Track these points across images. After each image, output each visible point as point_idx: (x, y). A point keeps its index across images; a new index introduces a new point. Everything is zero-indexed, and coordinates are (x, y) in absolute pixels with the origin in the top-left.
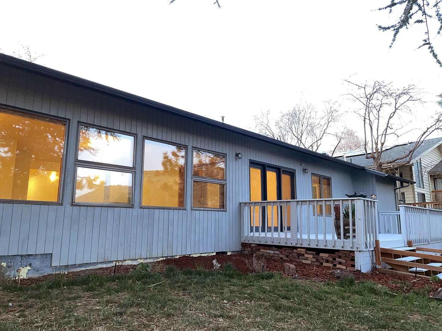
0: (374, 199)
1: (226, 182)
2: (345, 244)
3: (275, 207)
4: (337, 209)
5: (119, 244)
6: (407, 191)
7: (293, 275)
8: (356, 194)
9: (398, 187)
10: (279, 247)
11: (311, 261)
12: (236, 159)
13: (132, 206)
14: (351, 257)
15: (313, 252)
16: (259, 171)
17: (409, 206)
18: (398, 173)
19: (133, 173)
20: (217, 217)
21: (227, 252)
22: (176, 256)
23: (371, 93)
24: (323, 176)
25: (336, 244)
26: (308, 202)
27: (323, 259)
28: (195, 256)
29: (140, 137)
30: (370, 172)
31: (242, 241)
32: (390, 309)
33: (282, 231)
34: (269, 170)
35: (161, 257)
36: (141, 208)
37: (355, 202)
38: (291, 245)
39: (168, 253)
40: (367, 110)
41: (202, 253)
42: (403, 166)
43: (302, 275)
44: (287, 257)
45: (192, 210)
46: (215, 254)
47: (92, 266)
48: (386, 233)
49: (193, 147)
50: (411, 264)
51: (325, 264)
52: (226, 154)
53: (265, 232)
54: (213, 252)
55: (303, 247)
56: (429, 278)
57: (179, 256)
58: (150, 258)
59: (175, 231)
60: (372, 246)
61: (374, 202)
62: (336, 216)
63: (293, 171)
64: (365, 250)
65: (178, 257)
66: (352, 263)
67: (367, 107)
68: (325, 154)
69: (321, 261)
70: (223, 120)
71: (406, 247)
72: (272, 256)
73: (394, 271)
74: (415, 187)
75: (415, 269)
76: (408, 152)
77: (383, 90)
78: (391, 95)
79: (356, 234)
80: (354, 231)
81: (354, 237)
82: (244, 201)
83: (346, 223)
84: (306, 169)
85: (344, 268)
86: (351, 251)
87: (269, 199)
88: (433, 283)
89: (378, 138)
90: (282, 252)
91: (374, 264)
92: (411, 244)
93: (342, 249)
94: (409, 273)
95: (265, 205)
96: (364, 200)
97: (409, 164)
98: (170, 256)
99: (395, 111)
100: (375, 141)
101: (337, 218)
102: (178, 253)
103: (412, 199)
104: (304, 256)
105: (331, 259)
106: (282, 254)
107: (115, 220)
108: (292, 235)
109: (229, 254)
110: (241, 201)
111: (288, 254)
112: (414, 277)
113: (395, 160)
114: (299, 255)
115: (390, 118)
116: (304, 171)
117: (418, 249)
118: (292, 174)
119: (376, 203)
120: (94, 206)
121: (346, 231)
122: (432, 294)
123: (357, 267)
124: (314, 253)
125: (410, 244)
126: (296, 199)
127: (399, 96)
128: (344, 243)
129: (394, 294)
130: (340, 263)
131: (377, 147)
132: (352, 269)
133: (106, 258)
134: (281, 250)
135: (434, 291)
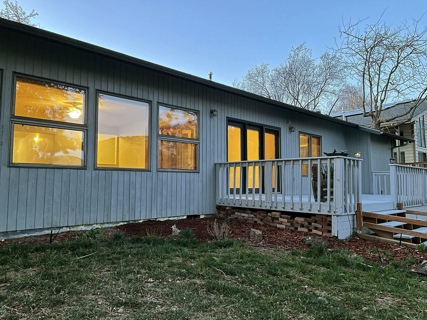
0: (359, 158)
1: (199, 142)
2: (322, 207)
3: (257, 168)
4: (314, 169)
5: (70, 208)
6: (407, 150)
7: (257, 243)
8: (336, 152)
9: (397, 145)
10: (254, 211)
11: (286, 225)
12: (211, 117)
13: (85, 168)
14: (327, 222)
15: (287, 216)
16: (238, 130)
17: (408, 166)
18: (398, 132)
19: (84, 131)
20: (188, 179)
21: (200, 215)
22: (140, 220)
23: (372, 46)
24: (312, 134)
25: (313, 207)
26: (292, 161)
27: (298, 223)
28: (162, 220)
29: (92, 91)
30: (364, 130)
31: (217, 204)
32: (356, 289)
33: (263, 192)
34: (250, 129)
35: (121, 222)
36: (95, 169)
37: (333, 161)
38: (265, 208)
39: (129, 218)
40: (367, 64)
41: (170, 217)
42: (402, 125)
43: (268, 243)
44: (261, 220)
45: (158, 171)
46: (185, 217)
47: (37, 232)
48: (379, 194)
49: (158, 102)
50: (396, 230)
51: (300, 229)
52: (199, 111)
53: (239, 193)
54: (184, 216)
55: (277, 210)
56: (415, 246)
57: (143, 221)
58: (108, 223)
59: (138, 194)
60: (353, 210)
61: (358, 161)
62: (314, 178)
63: (278, 130)
64: (343, 214)
65: (141, 221)
66: (328, 228)
67: (367, 61)
68: (319, 112)
69: (296, 226)
70: (211, 78)
71: (395, 209)
72: (246, 220)
73: (377, 237)
74: (416, 146)
75: (399, 235)
76: (409, 109)
77: (385, 42)
78: (394, 48)
79: (334, 197)
80: (332, 193)
81: (332, 200)
82: (219, 162)
83: (325, 184)
84: (292, 127)
85: (320, 233)
86: (328, 216)
87: (249, 159)
88: (418, 253)
89: (378, 94)
90: (256, 216)
91: (355, 229)
92: (401, 207)
93: (318, 213)
94: (393, 240)
95: (246, 165)
96: (345, 159)
97: (410, 122)
98: (132, 221)
99: (397, 66)
100: (375, 98)
101: (315, 180)
102: (141, 217)
103: (413, 158)
104: (278, 220)
105: (307, 224)
106: (256, 218)
107: (63, 182)
108: (266, 198)
109: (202, 217)
110: (216, 162)
111: (262, 217)
112: (398, 244)
113: (395, 118)
114: (274, 219)
115: (392, 73)
116: (291, 129)
117: (409, 212)
118: (277, 133)
119: (360, 163)
120: (38, 168)
121: (324, 193)
122: (415, 267)
123: (334, 233)
124: (289, 217)
125: (399, 206)
126: (281, 158)
127: (402, 49)
128: (320, 206)
129: (369, 266)
130: (316, 228)
131: (376, 105)
132: (328, 235)
133: (54, 223)
134: (255, 213)
135: (417, 263)
